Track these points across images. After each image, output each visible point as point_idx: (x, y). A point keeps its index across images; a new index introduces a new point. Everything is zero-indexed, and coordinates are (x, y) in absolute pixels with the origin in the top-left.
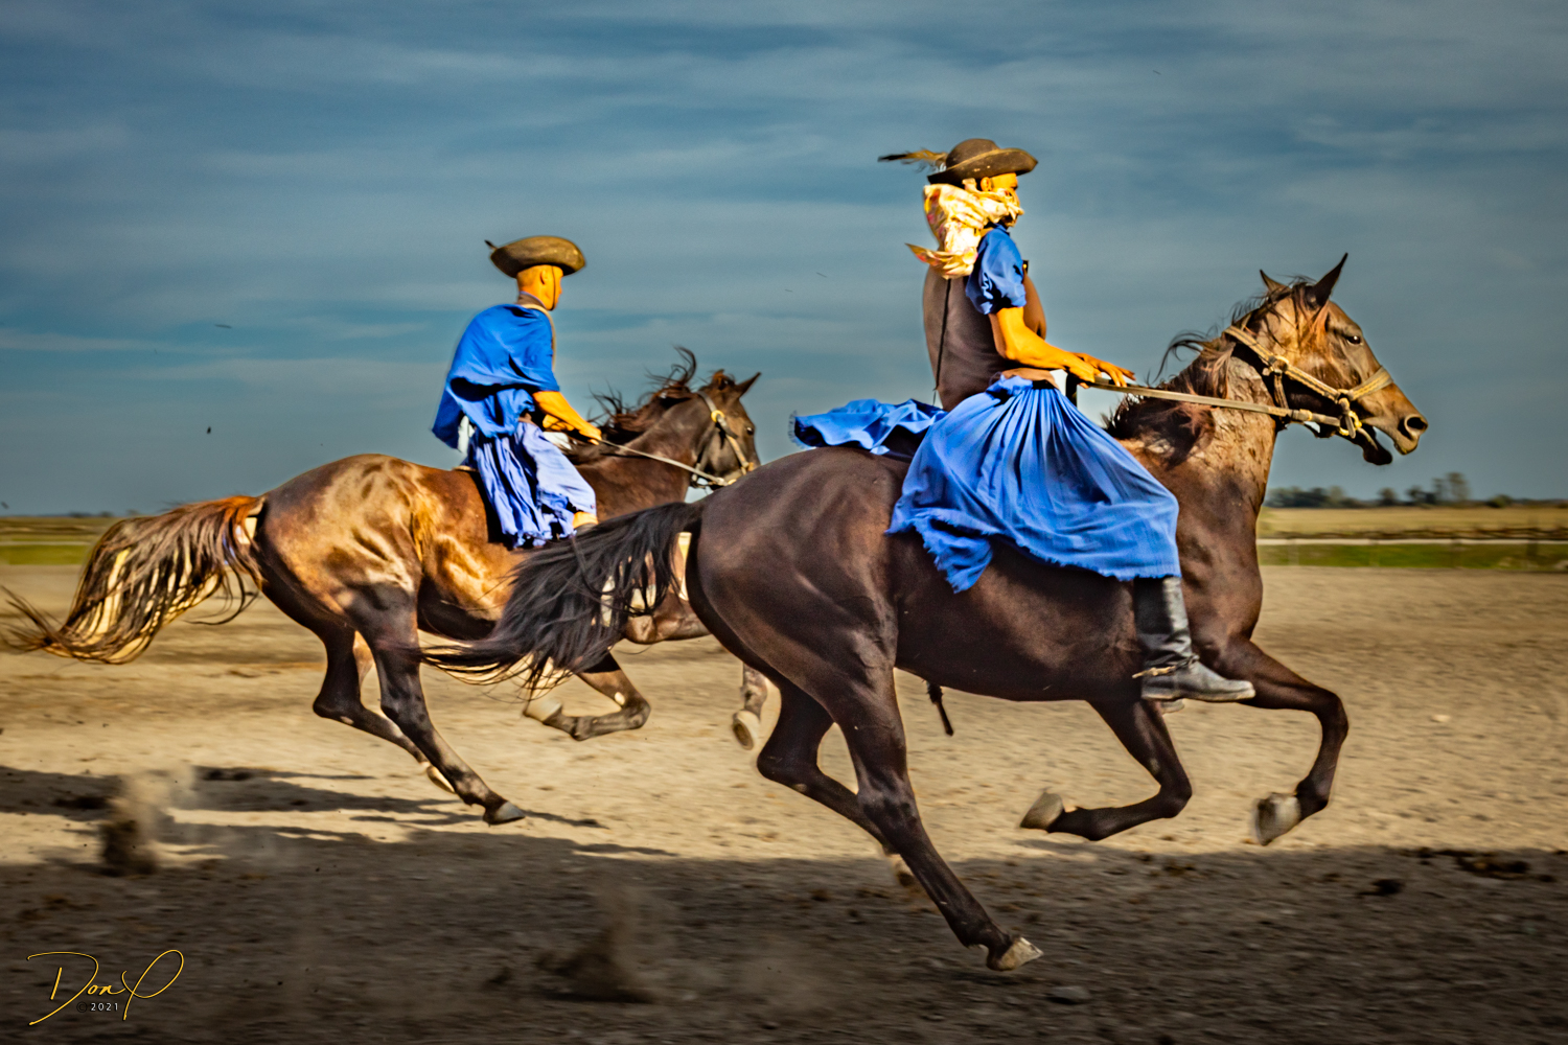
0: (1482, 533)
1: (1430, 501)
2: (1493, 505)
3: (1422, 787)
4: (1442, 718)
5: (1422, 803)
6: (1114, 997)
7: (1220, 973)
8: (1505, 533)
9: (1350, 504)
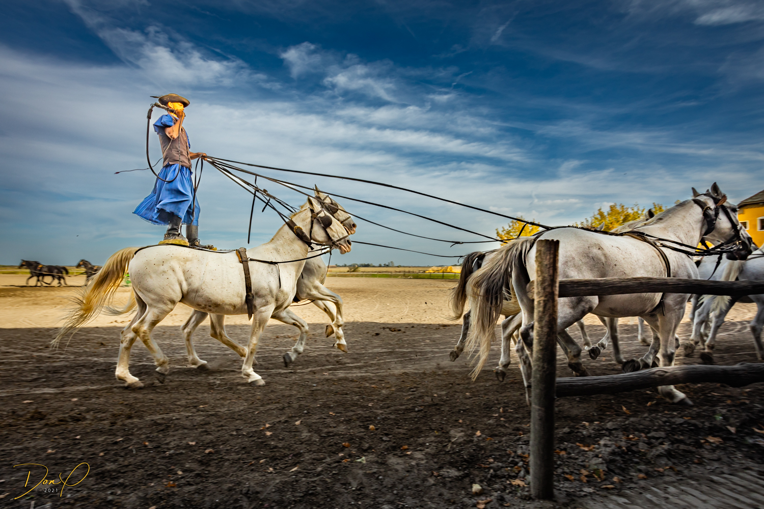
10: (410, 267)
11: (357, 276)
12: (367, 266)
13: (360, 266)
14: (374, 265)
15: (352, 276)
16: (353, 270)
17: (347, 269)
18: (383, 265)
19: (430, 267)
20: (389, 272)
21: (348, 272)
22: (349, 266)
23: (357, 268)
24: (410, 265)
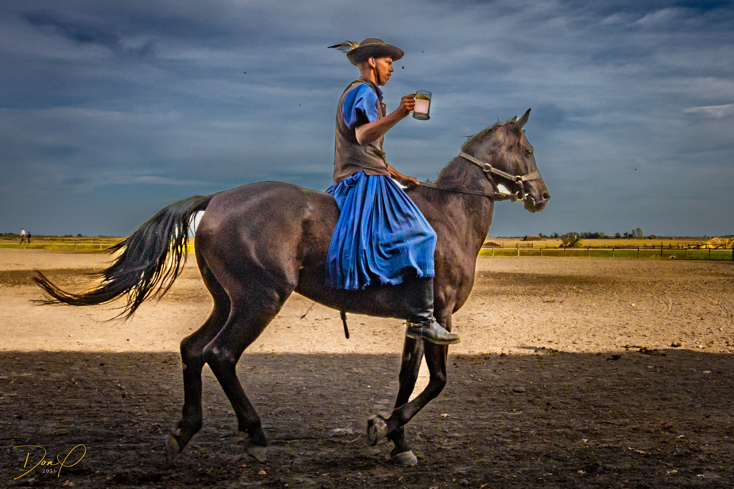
0: (646, 247)
1: (631, 237)
2: (650, 238)
3: (627, 326)
4: (634, 305)
5: (627, 331)
6: (533, 390)
7: (566, 383)
8: (654, 247)
9: (606, 238)
10: (671, 239)
11: (577, 254)
12: (595, 236)
13: (582, 238)
14: (606, 234)
15: (568, 254)
16: (569, 243)
17: (560, 242)
18: (623, 236)
19: (709, 238)
20: (633, 247)
21: (561, 246)
22: (563, 238)
23: (577, 240)
24: (672, 235)
